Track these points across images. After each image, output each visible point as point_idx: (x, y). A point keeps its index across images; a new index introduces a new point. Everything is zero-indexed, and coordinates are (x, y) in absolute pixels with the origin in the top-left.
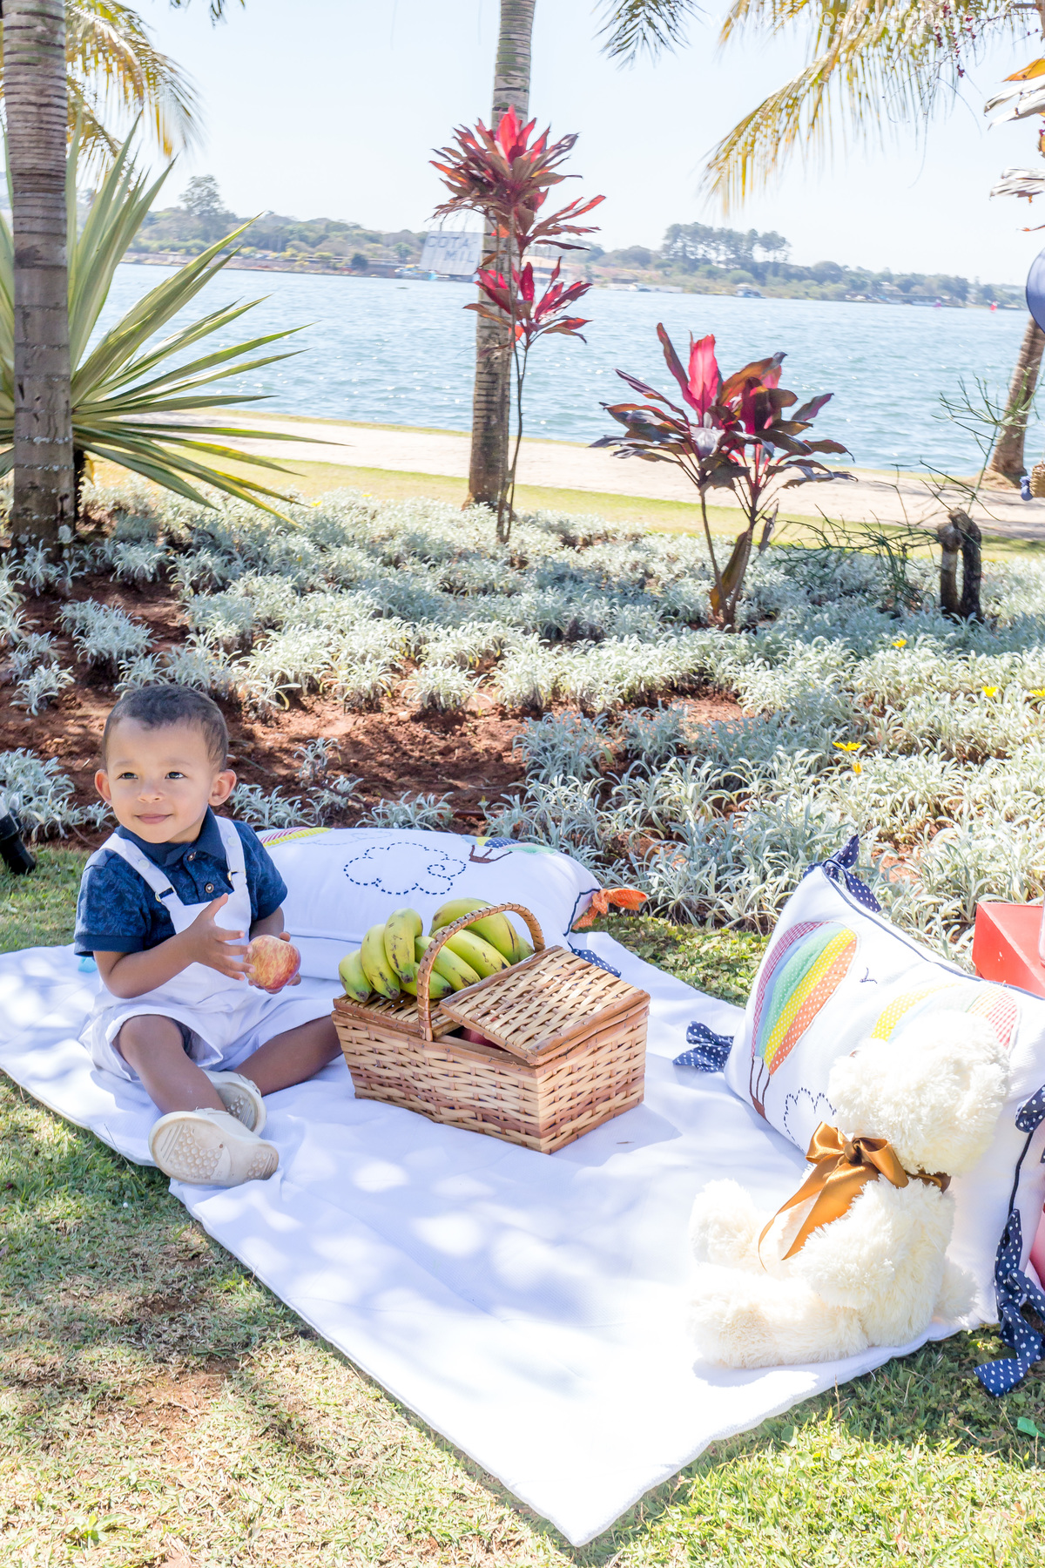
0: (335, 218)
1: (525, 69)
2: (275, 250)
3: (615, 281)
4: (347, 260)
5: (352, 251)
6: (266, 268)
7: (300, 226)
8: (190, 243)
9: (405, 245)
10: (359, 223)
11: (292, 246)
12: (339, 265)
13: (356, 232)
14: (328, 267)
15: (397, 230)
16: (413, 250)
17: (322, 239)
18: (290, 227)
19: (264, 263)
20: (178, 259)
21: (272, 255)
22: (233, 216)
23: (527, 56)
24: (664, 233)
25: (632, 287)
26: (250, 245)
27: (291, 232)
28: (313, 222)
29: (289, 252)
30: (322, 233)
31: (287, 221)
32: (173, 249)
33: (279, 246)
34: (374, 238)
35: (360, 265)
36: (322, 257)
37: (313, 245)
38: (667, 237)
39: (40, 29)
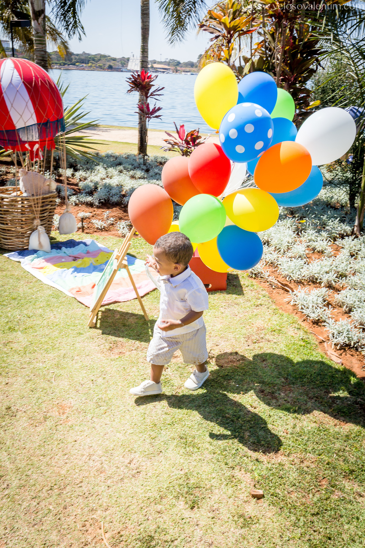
0: (102, 54)
1: (147, 52)
2: (86, 64)
3: (184, 71)
4: (107, 66)
5: (108, 64)
6: (83, 69)
7: (93, 56)
8: (61, 62)
9: (123, 62)
10: (110, 55)
11: (91, 62)
12: (104, 68)
13: (109, 58)
14: (101, 69)
15: (121, 57)
16: (126, 63)
17: (99, 60)
18: (90, 56)
19: (83, 68)
20: (57, 67)
21: (85, 65)
22: (73, 53)
23: (147, 49)
24: (197, 57)
25: (189, 74)
26: (78, 62)
27: (90, 58)
28: (96, 55)
29: (90, 64)
30: (99, 58)
31: (89, 54)
32: (56, 64)
33: (87, 62)
34: (114, 60)
35: (110, 68)
36: (99, 66)
37: (97, 62)
38: (198, 58)
39: (43, 63)
